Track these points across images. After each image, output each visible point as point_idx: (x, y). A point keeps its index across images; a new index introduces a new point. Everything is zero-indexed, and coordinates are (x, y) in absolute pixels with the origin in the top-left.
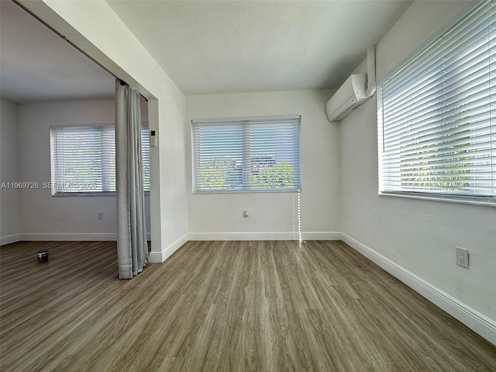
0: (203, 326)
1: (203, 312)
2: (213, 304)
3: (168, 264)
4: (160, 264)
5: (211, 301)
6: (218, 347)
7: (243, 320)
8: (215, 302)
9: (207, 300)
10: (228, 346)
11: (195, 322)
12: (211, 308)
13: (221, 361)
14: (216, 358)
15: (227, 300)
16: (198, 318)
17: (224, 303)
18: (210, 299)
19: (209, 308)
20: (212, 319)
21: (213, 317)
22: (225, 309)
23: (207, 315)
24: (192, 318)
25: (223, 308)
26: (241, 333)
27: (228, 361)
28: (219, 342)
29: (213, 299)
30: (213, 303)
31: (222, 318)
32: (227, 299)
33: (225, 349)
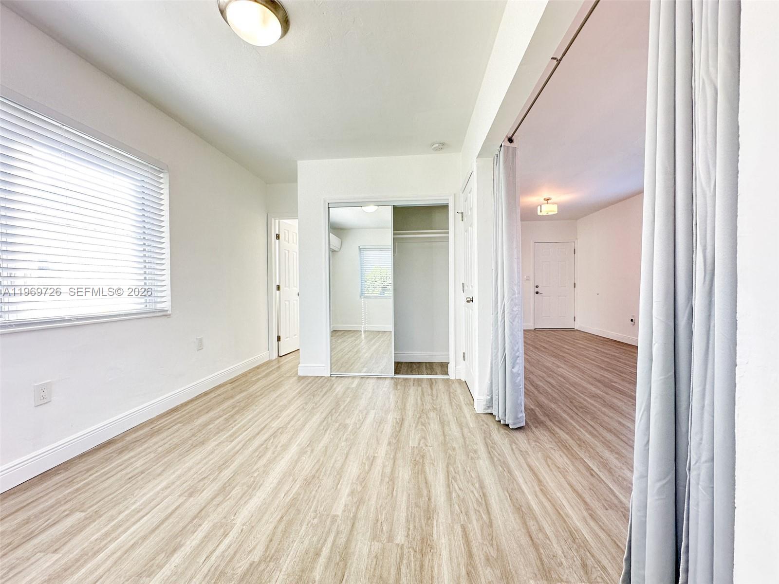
0: (352, 481)
1: (355, 500)
2: (338, 514)
5: (341, 520)
7: (298, 486)
8: (334, 518)
9: (349, 522)
11: (363, 485)
12: (342, 507)
15: (312, 521)
16: (360, 491)
17: (319, 515)
18: (343, 527)
19: (345, 506)
20: (340, 489)
21: (339, 491)
22: (319, 503)
23: (348, 495)
24: (369, 492)
25: (321, 506)
26: (308, 471)
28: (333, 465)
29: (338, 525)
30: (338, 516)
31: (326, 490)
32: (309, 525)
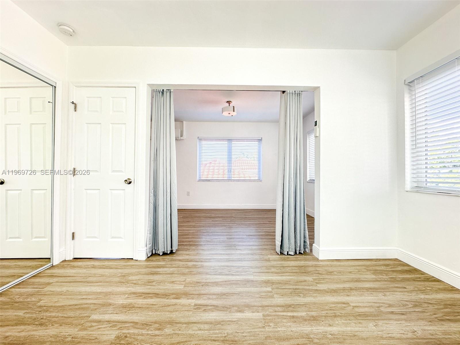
0: (227, 313)
1: (247, 309)
2: (261, 315)
3: (321, 263)
4: (317, 260)
5: (266, 312)
6: (200, 330)
8: (266, 316)
9: (267, 308)
10: (200, 338)
11: (231, 307)
13: (184, 335)
14: (188, 331)
15: (273, 327)
16: (238, 307)
18: (271, 310)
19: (253, 312)
20: (237, 319)
21: (239, 319)
22: (256, 327)
23: (243, 313)
24: (238, 303)
25: (258, 325)
27: (183, 340)
28: (206, 330)
29: (270, 312)
30: (263, 314)
31: (240, 327)
32: (276, 327)
33: (196, 336)
